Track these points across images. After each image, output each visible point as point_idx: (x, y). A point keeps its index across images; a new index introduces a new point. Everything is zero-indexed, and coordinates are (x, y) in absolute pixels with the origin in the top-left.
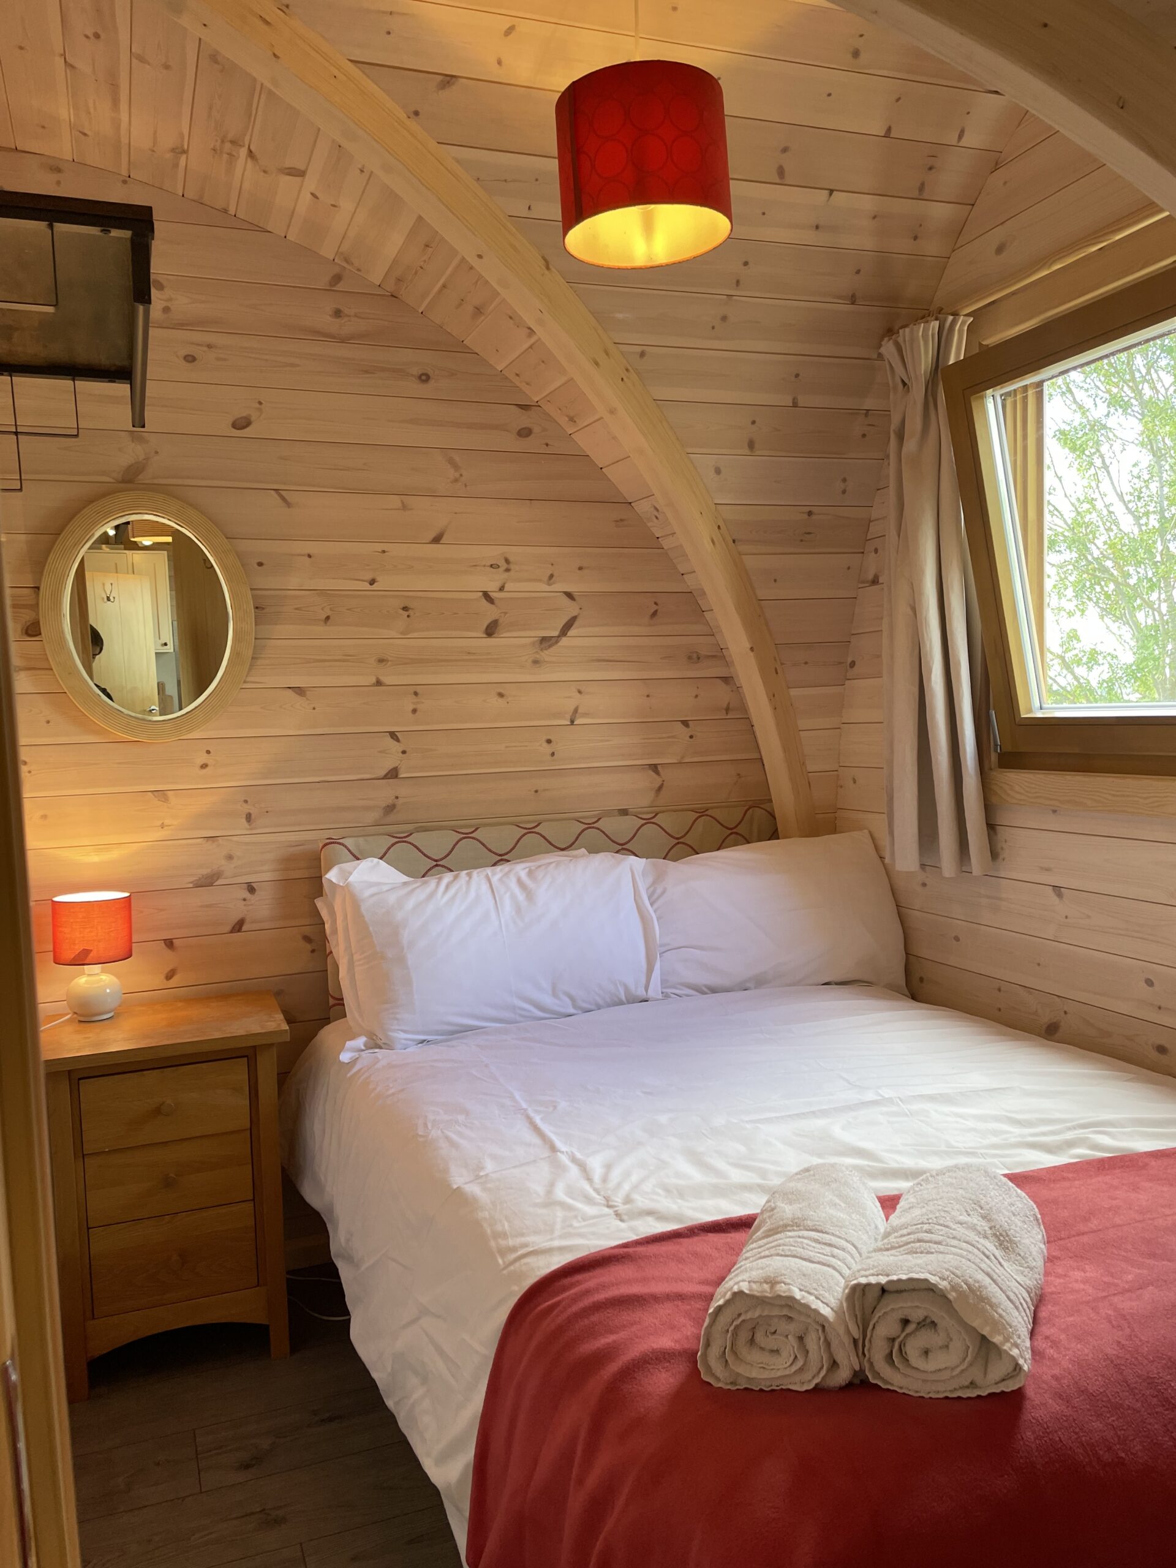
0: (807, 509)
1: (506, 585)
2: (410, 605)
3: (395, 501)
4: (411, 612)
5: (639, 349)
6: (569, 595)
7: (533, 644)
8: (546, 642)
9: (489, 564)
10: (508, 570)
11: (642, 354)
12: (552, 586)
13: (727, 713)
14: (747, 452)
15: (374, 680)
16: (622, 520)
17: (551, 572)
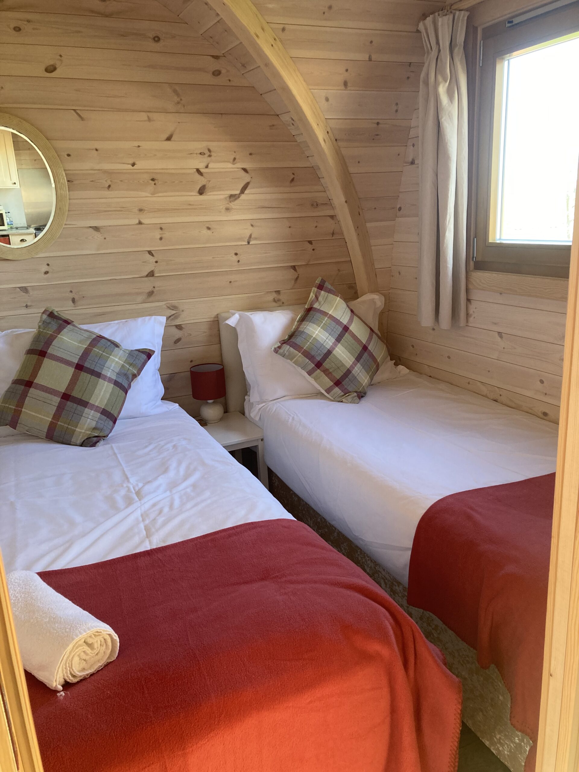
0: (377, 121)
1: (209, 165)
2: (155, 177)
3: (144, 116)
4: (156, 182)
5: (282, 26)
6: (245, 170)
7: (226, 198)
8: (233, 197)
9: (199, 152)
10: (210, 156)
11: (283, 30)
12: (236, 165)
13: (333, 236)
14: (343, 88)
15: (137, 222)
16: (273, 125)
17: (234, 157)
